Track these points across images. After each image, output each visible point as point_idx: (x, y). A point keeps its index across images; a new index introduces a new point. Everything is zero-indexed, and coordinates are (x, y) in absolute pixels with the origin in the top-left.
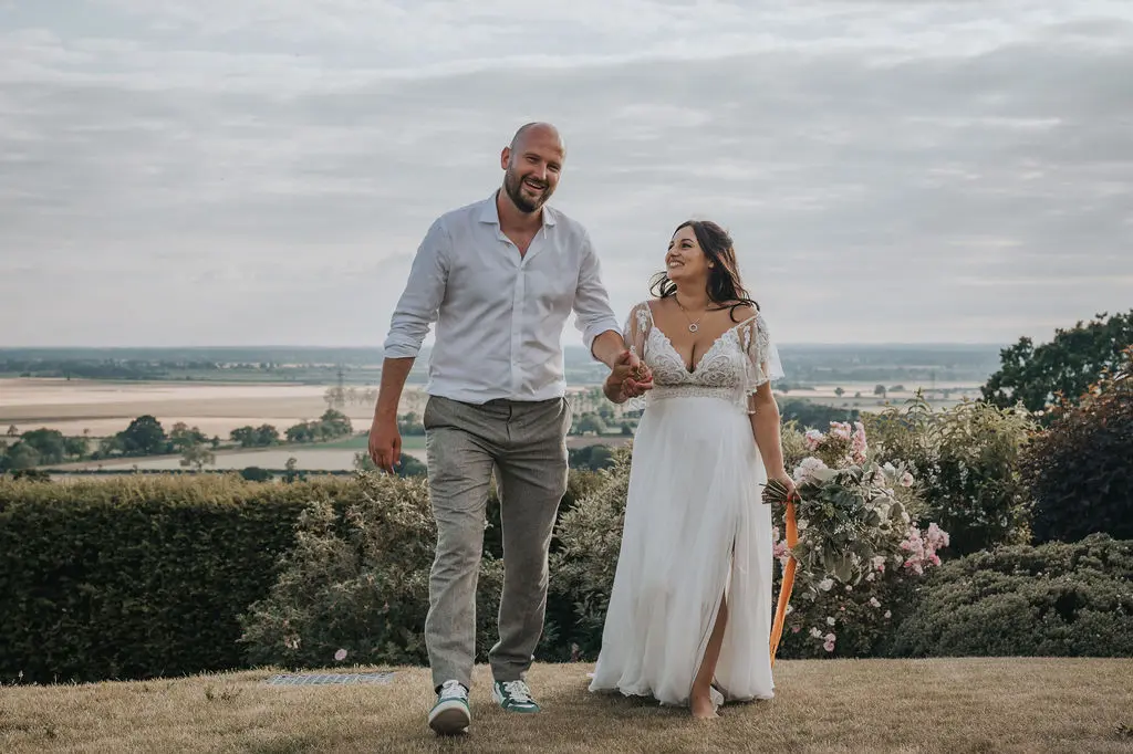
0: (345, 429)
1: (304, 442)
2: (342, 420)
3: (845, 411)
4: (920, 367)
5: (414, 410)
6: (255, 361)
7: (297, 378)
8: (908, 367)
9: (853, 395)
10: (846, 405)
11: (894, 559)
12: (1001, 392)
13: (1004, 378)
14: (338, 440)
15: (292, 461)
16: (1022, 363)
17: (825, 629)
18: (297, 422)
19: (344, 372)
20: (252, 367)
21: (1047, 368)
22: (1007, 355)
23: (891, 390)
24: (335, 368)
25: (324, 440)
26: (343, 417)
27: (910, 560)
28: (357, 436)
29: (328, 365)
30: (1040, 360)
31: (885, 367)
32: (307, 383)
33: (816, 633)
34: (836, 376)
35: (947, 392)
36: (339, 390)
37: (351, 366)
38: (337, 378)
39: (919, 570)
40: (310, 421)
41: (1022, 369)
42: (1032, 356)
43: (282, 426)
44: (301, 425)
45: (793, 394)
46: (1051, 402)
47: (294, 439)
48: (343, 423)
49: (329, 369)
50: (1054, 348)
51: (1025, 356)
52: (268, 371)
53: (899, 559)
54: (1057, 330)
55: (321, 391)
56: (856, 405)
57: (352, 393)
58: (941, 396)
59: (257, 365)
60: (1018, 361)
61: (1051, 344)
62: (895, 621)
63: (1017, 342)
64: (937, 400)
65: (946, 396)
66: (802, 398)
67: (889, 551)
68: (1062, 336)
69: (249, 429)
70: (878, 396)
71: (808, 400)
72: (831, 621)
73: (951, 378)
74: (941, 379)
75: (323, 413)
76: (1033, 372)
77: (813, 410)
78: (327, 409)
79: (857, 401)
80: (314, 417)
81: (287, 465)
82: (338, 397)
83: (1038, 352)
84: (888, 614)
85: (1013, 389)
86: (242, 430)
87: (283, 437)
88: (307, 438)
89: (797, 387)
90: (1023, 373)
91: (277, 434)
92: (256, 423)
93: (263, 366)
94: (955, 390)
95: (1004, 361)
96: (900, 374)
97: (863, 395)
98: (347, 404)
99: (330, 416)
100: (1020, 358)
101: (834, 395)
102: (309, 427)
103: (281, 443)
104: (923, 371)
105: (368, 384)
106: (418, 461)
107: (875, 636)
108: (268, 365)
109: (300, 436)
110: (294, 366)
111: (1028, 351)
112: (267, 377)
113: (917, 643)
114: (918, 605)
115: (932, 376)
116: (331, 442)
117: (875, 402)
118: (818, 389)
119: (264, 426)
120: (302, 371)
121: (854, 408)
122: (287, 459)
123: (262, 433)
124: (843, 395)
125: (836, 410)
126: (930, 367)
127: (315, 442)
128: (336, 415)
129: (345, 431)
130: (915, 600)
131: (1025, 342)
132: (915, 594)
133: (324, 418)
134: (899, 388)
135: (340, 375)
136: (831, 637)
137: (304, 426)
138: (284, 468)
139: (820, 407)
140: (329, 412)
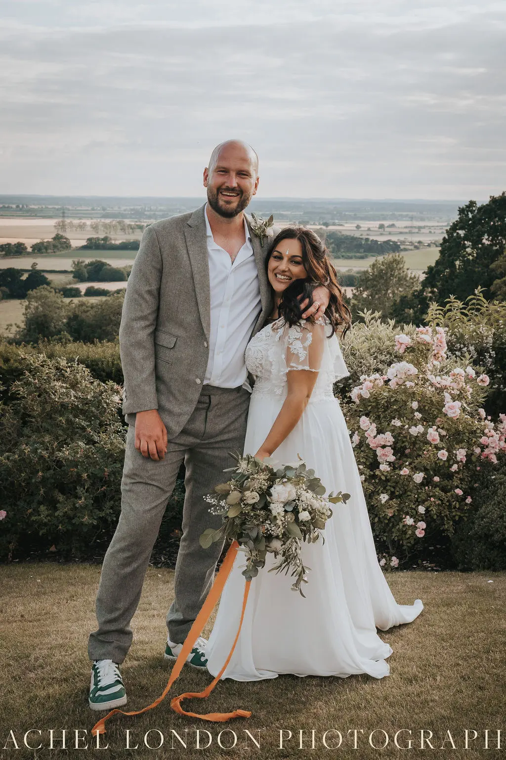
0: (67, 245)
1: (42, 253)
2: (65, 240)
3: (362, 239)
4: (405, 213)
5: (108, 235)
6: (13, 204)
7: (38, 215)
8: (397, 213)
9: (366, 229)
10: (361, 235)
11: (473, 451)
12: (458, 233)
13: (459, 225)
14: (63, 252)
15: (35, 264)
16: (470, 216)
17: (417, 517)
18: (38, 241)
19: (66, 211)
20: (12, 207)
21: (484, 219)
22: (462, 211)
23: (387, 227)
24: (60, 208)
25: (54, 252)
26: (66, 238)
27: (486, 451)
28: (74, 250)
29: (57, 207)
30: (481, 214)
31: (385, 213)
32: (44, 217)
33: (409, 521)
34: (355, 218)
35: (420, 228)
36: (63, 222)
37: (70, 208)
38: (61, 215)
39: (495, 460)
40: (46, 240)
41: (470, 219)
42: (476, 211)
43: (29, 243)
44: (41, 243)
45: (331, 228)
46: (487, 239)
47: (36, 251)
48: (65, 242)
49: (58, 209)
50: (489, 207)
51: (472, 212)
52: (21, 210)
53: (478, 450)
54: (491, 197)
55: (52, 222)
56: (368, 235)
57: (71, 225)
58: (416, 230)
59: (14, 206)
60: (468, 214)
61: (487, 205)
62: (475, 507)
63: (468, 203)
64: (414, 233)
65: (419, 230)
66: (337, 230)
67: (470, 445)
68: (494, 200)
69: (9, 244)
70: (380, 230)
71: (340, 232)
72: (422, 509)
73: (422, 219)
74: (417, 220)
75: (53, 235)
76: (476, 221)
77: (343, 237)
78: (56, 233)
79: (369, 232)
80: (48, 238)
81: (32, 267)
82: (63, 226)
83: (480, 209)
84: (469, 500)
85: (464, 231)
86: (6, 245)
87: (29, 250)
88: (44, 250)
89: (334, 224)
90: (470, 222)
91: (26, 248)
92: (13, 241)
93: (18, 206)
94: (424, 227)
95: (460, 214)
96: (394, 217)
97: (371, 229)
98: (68, 230)
99: (58, 238)
100: (469, 213)
101: (355, 229)
102: (45, 244)
103: (29, 253)
104: (407, 216)
105: (80, 219)
106: (110, 266)
107: (457, 518)
108: (21, 206)
109: (40, 249)
110: (36, 207)
111: (474, 209)
112: (20, 213)
113: (497, 531)
114: (495, 493)
115: (412, 218)
116: (58, 253)
117: (379, 233)
118: (346, 225)
119: (18, 243)
120: (42, 210)
121: (367, 237)
122: (32, 263)
123: (17, 247)
124: (360, 229)
125: (357, 238)
126: (410, 214)
127: (49, 253)
128: (62, 237)
129: (67, 247)
130: (491, 488)
131: (472, 203)
132: (492, 482)
133: (54, 239)
134: (393, 226)
135: (64, 213)
136: (422, 525)
137: (42, 243)
138: (31, 269)
139: (347, 236)
140: (57, 235)
